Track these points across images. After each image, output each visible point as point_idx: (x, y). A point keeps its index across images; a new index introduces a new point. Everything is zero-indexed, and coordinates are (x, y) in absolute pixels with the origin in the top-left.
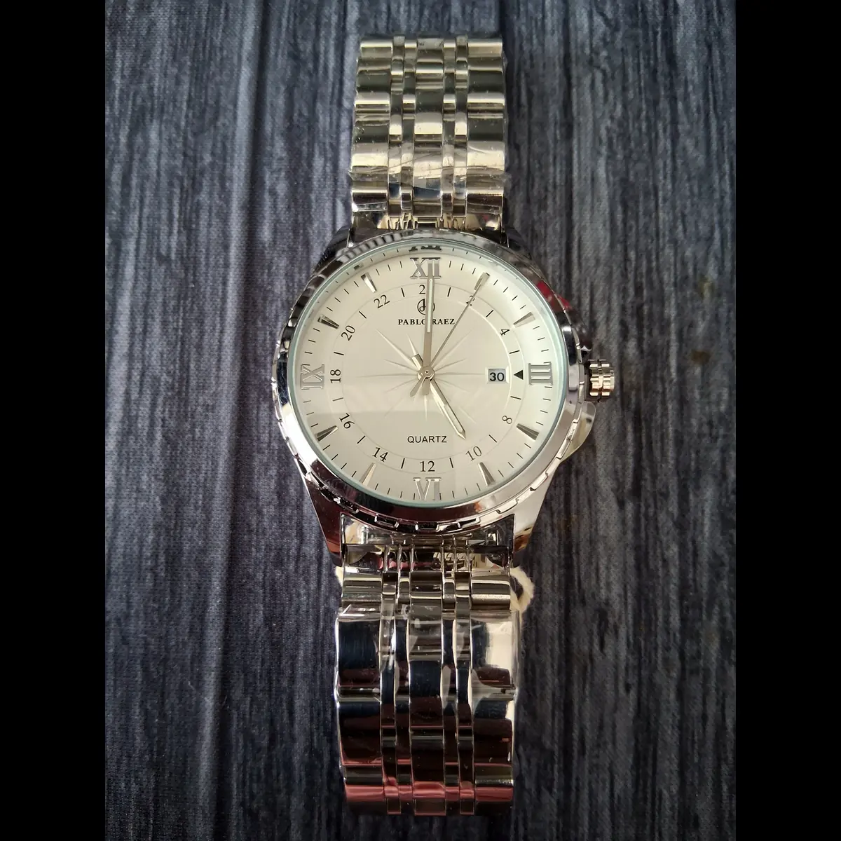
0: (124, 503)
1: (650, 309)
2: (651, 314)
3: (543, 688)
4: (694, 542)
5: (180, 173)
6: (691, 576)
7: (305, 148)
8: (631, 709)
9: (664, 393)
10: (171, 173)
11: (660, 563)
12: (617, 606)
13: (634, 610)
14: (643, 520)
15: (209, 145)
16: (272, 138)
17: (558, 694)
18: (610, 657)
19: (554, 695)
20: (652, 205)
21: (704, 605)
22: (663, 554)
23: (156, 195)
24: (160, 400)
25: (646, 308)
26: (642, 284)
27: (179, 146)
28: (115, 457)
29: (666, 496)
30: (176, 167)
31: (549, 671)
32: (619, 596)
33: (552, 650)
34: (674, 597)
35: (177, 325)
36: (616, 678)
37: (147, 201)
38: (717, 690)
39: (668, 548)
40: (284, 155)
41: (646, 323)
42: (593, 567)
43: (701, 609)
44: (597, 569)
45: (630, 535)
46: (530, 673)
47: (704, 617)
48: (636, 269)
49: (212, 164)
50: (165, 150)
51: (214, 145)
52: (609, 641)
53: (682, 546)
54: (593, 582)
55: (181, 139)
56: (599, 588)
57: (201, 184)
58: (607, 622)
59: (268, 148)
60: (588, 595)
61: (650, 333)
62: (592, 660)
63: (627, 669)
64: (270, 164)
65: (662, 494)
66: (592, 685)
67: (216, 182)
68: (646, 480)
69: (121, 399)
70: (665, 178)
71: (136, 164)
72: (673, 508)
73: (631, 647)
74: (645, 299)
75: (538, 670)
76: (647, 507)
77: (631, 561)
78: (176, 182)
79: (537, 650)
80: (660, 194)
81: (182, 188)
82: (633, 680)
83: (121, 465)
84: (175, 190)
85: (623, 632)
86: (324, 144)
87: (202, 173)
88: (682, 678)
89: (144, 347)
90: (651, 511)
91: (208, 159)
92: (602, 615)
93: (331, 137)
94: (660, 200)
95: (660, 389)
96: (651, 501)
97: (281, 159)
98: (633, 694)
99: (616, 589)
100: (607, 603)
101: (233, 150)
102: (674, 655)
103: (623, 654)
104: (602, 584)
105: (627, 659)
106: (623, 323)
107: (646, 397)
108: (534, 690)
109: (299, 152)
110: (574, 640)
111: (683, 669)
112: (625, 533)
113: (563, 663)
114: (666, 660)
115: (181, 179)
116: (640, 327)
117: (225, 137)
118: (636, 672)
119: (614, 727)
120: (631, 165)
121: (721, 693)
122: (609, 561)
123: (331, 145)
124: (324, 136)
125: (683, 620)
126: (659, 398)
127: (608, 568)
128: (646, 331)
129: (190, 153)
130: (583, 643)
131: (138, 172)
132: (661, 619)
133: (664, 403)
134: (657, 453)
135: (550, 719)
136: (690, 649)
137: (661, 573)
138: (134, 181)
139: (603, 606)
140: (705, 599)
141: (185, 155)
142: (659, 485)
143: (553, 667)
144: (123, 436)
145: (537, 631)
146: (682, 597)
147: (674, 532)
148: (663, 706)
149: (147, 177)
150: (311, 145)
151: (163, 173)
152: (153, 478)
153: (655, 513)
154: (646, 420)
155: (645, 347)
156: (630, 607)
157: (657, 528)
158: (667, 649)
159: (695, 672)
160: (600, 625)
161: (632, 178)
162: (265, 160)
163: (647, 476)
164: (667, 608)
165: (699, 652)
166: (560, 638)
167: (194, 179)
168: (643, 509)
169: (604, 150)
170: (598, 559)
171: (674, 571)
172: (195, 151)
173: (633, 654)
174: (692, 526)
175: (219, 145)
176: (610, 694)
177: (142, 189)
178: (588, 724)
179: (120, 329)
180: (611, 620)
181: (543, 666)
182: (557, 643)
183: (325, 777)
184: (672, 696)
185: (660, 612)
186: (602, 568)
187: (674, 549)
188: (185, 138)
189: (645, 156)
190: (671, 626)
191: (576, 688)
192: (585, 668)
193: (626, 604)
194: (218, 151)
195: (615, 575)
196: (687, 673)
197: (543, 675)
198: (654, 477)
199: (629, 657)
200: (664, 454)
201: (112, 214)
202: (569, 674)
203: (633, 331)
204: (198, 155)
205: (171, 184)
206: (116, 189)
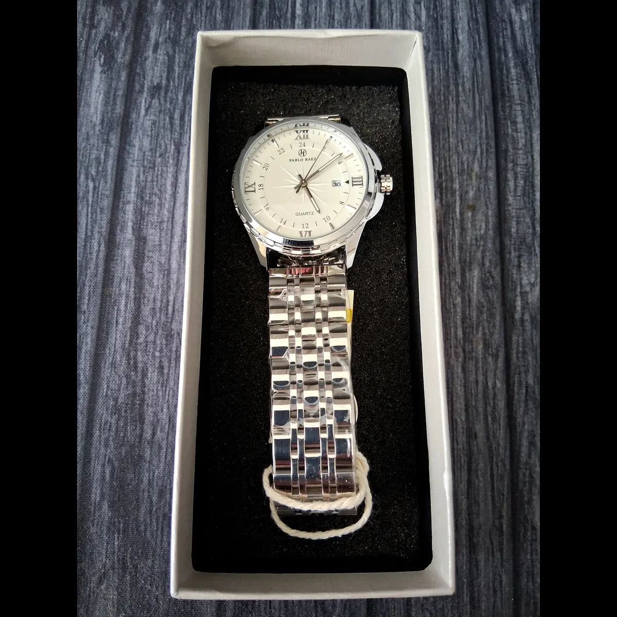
1: (446, 185)
2: (447, 187)
4: (469, 296)
6: (467, 312)
9: (453, 225)
11: (452, 306)
20: (447, 135)
21: (475, 326)
22: (453, 302)
25: (444, 184)
26: (442, 173)
28: (177, 253)
29: (454, 273)
34: (459, 322)
38: (483, 368)
39: (456, 299)
41: (444, 191)
43: (473, 328)
47: (475, 332)
48: (439, 165)
53: (463, 298)
61: (446, 197)
65: (453, 273)
68: (445, 266)
69: (181, 226)
70: (453, 122)
72: (459, 280)
74: (443, 179)
76: (446, 279)
80: (451, 130)
83: (181, 257)
88: (464, 362)
90: (447, 281)
94: (450, 134)
95: (451, 223)
96: (447, 277)
102: (460, 350)
107: (444, 226)
111: (465, 357)
114: (456, 353)
116: (441, 193)
120: (437, 116)
121: (485, 370)
125: (464, 333)
126: (451, 227)
128: (444, 195)
132: (453, 333)
133: (453, 229)
134: (450, 254)
136: (468, 348)
137: (452, 310)
140: (475, 323)
142: (451, 269)
146: (463, 323)
147: (459, 291)
148: (455, 376)
153: (450, 282)
154: (444, 237)
155: (444, 202)
157: (450, 289)
158: (456, 347)
159: (472, 358)
161: (437, 123)
163: (446, 264)
164: (456, 328)
165: (472, 349)
171: (459, 310)
174: (468, 288)
179: (179, 191)
184: (460, 370)
185: (452, 329)
187: (459, 300)
189: (443, 112)
190: (458, 336)
196: (467, 360)
198: (449, 265)
200: (453, 254)
203: (438, 195)
206: (177, 122)
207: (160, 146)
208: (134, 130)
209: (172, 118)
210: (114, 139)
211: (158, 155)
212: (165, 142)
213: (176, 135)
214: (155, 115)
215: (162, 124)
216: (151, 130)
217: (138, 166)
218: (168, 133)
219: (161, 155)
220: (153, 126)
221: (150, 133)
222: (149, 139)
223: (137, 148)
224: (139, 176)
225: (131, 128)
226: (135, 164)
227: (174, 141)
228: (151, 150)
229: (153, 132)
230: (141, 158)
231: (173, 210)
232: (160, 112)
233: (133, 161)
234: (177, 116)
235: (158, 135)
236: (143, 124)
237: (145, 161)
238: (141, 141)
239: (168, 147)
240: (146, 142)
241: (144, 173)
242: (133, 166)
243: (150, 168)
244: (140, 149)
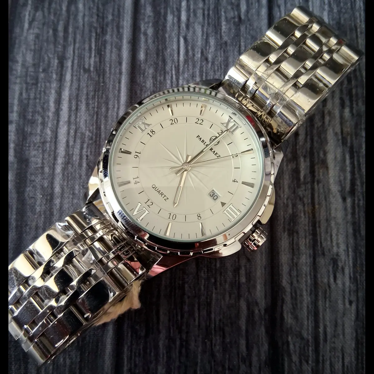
0: (66, 201)
1: (356, 92)
2: (357, 94)
3: (301, 303)
5: (95, 25)
7: (162, 11)
8: (353, 315)
10: (91, 25)
12: (343, 257)
13: (353, 259)
14: (356, 207)
15: (111, 11)
16: (145, 6)
17: (310, 307)
18: (340, 285)
19: (308, 307)
20: (354, 36)
23: (82, 36)
24: (85, 145)
25: (354, 91)
26: (351, 78)
27: (95, 11)
28: (61, 176)
30: (93, 22)
31: (305, 293)
32: (344, 250)
33: (306, 282)
35: (94, 105)
36: (344, 297)
37: (77, 40)
40: (151, 14)
41: (354, 99)
42: (329, 234)
44: (331, 236)
45: (349, 217)
46: (294, 294)
49: (113, 20)
50: (87, 13)
51: (114, 10)
52: (339, 275)
54: (329, 243)
55: (95, 8)
56: (332, 246)
57: (106, 31)
58: (337, 265)
59: (143, 11)
60: (326, 250)
61: (357, 104)
62: (329, 287)
63: (350, 292)
64: (144, 19)
66: (330, 301)
67: (115, 29)
68: (358, 185)
69: (64, 145)
70: (361, 21)
71: (71, 21)
73: (352, 280)
74: (353, 86)
75: (298, 293)
76: (359, 200)
77: (351, 231)
78: (93, 30)
79: (298, 281)
80: (359, 30)
81: (96, 33)
82: (353, 298)
83: (64, 180)
84: (93, 34)
85: (347, 271)
86: (173, 8)
87: (107, 25)
89: (76, 117)
91: (110, 17)
92: (335, 261)
93: (177, 5)
94: (359, 33)
96: (361, 197)
97: (149, 16)
98: (354, 306)
99: (343, 247)
100: (337, 255)
101: (124, 12)
103: (347, 284)
104: (334, 244)
105: (350, 287)
106: (342, 99)
107: (356, 139)
108: (296, 304)
109: (159, 13)
110: (319, 276)
112: (346, 215)
113: (313, 289)
115: (96, 28)
116: (351, 101)
117: (119, 6)
118: (356, 294)
119: (343, 325)
120: (342, 15)
122: (338, 231)
123: (177, 8)
124: (173, 4)
127: (337, 235)
128: (354, 103)
129: (101, 15)
130: (324, 277)
131: (73, 25)
135: (306, 321)
138: (71, 30)
139: (335, 256)
141: (98, 15)
143: (307, 291)
144: (66, 164)
145: (297, 270)
149: (77, 28)
150: (166, 8)
151: (86, 26)
152: (81, 187)
154: (356, 152)
155: (354, 111)
156: (350, 257)
160: (333, 267)
161: (342, 21)
162: (141, 17)
166: (310, 274)
167: (103, 28)
168: (356, 202)
169: (326, 7)
170: (331, 231)
172: (103, 13)
173: (353, 284)
175: (116, 10)
176: (341, 306)
177: (75, 34)
178: (328, 323)
179: (63, 108)
180: (340, 264)
181: (301, 290)
182: (309, 277)
183: (177, 354)
186: (334, 235)
188: (98, 8)
189: (349, 11)
191: (320, 303)
192: (326, 291)
193: (348, 256)
194: (116, 13)
195: (341, 239)
197: (301, 295)
199: (351, 285)
201: (58, 48)
202: (316, 296)
203: (347, 103)
204: (105, 16)
205: (90, 31)
206: (61, 34)
207: (44, 61)
208: (17, 46)
209: (55, 31)
211: (41, 70)
212: (48, 56)
213: (60, 48)
214: (38, 28)
215: (45, 38)
216: (35, 44)
217: (20, 83)
218: (52, 46)
219: (44, 71)
220: (37, 40)
221: (33, 47)
222: (32, 53)
223: (20, 64)
224: (21, 94)
225: (15, 43)
226: (18, 81)
227: (58, 54)
228: (34, 65)
229: (37, 46)
230: (24, 74)
231: (57, 129)
232: (44, 24)
233: (16, 78)
234: (60, 28)
235: (41, 49)
236: (26, 38)
237: (28, 78)
238: (24, 56)
239: (52, 61)
240: (29, 58)
241: (27, 89)
242: (15, 83)
243: (33, 84)
244: (23, 65)
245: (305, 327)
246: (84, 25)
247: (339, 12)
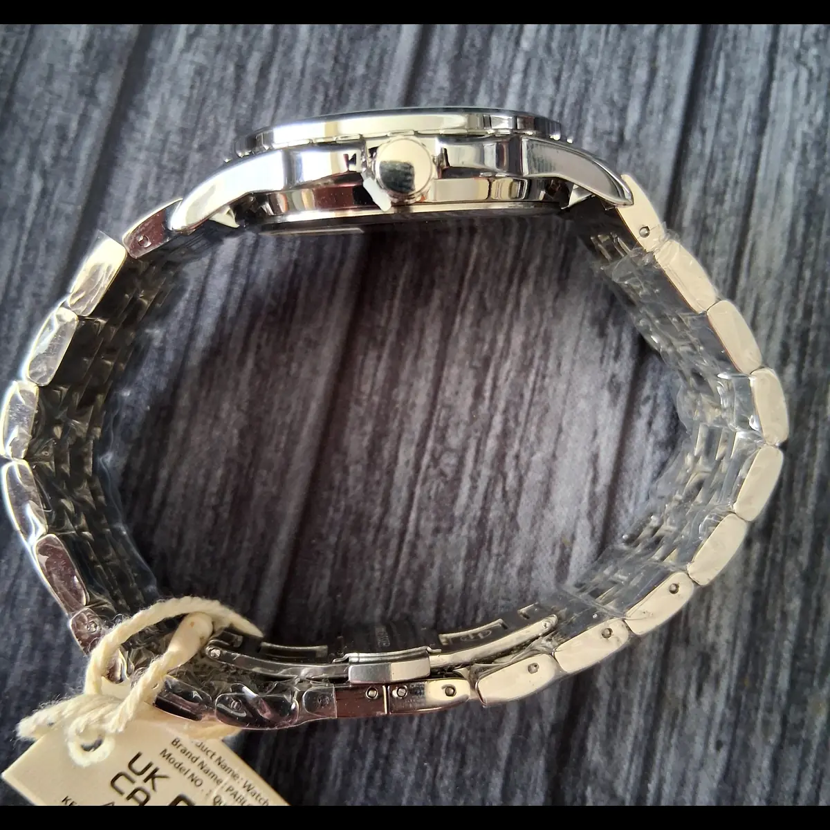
0: (198, 428)
1: (817, 337)
2: (816, 342)
3: (625, 726)
4: (819, 599)
5: (327, 78)
6: (809, 635)
7: (470, 83)
8: (718, 770)
9: (815, 431)
10: (317, 77)
11: (778, 616)
12: (723, 654)
13: (741, 661)
14: (768, 563)
15: (365, 57)
16: (436, 63)
17: (640, 737)
18: (706, 708)
19: (636, 737)
21: (818, 670)
22: (783, 606)
23: (296, 96)
24: (259, 325)
25: (812, 336)
26: (812, 307)
27: (331, 48)
28: (196, 375)
29: (797, 543)
30: (322, 71)
31: (635, 709)
32: (728, 642)
33: (643, 687)
34: (787, 656)
35: (294, 246)
36: (708, 734)
37: (284, 102)
38: (816, 766)
39: (790, 600)
40: (446, 84)
41: (809, 350)
42: (705, 604)
43: (813, 672)
44: (709, 608)
45: (751, 579)
46: (614, 708)
47: (815, 683)
48: (809, 290)
49: (365, 77)
50: (314, 49)
51: (371, 57)
52: (708, 689)
53: (806, 601)
54: (702, 622)
55: (334, 41)
56: (707, 629)
57: (348, 96)
58: (709, 668)
59: (430, 74)
60: (693, 633)
61: (812, 363)
62: (685, 706)
63: (721, 724)
64: (429, 91)
65: (793, 540)
66: (680, 734)
67: (366, 96)
71: (278, 56)
72: (804, 558)
73: (730, 702)
74: (813, 324)
75: (623, 707)
76: (776, 551)
77: (747, 606)
78: (321, 88)
79: (627, 683)
81: (326, 95)
82: (725, 738)
84: (317, 97)
85: (724, 684)
86: (492, 82)
87: (351, 85)
88: (779, 747)
89: (251, 262)
90: (779, 557)
91: (361, 70)
92: (705, 659)
93: (502, 78)
95: (812, 424)
96: (780, 546)
97: (442, 89)
98: (723, 753)
99: (726, 634)
100: (713, 647)
101: (390, 67)
102: (776, 718)
103: (721, 706)
104: (712, 625)
105: (724, 715)
106: (785, 346)
108: (615, 728)
109: (463, 85)
110: (669, 681)
111: (783, 736)
112: (746, 574)
113: (653, 705)
114: (766, 723)
115: (327, 86)
116: (802, 353)
117: (384, 52)
118: (732, 730)
119: (696, 786)
120: (823, 176)
121: (818, 771)
122: (723, 603)
123: (500, 85)
124: (494, 74)
125: (793, 682)
126: (809, 435)
127: (720, 609)
128: (808, 359)
129: (342, 60)
130: (679, 686)
131: (280, 68)
132: (768, 676)
133: (814, 441)
134: (797, 495)
135: (627, 764)
136: (794, 717)
137: (777, 626)
138: (274, 75)
139: (708, 650)
140: (820, 663)
141: (336, 59)
142: (792, 531)
143: (640, 705)
145: (630, 663)
146: (795, 657)
147: (800, 584)
148: (754, 773)
149: (290, 75)
150: (478, 81)
151: (308, 76)
152: (235, 408)
153: (783, 559)
155: (804, 376)
156: (737, 657)
157: (782, 577)
158: (769, 710)
159: (795, 742)
160: (700, 670)
161: (820, 191)
162: (424, 85)
163: (782, 516)
164: (777, 665)
165: (803, 721)
166: (654, 675)
167: (341, 89)
168: (770, 553)
169: (796, 155)
170: (711, 599)
171: (792, 626)
172: (348, 57)
173: (730, 709)
174: (820, 581)
175: (376, 58)
176: (698, 748)
177: (281, 85)
178: (668, 776)
180: (714, 667)
181: (630, 703)
182: (649, 680)
183: (364, 780)
184: (766, 763)
185: (769, 669)
186: (714, 609)
187: (795, 605)
188: (339, 42)
190: (778, 686)
191: (661, 735)
192: (676, 712)
193: (733, 653)
194: (375, 63)
195: (727, 619)
196: (786, 741)
197: (628, 713)
198: (789, 520)
199: (727, 712)
200: (804, 496)
201: (241, 107)
202: (657, 718)
203: (795, 356)
204: (351, 64)
205: (314, 89)
206: (251, 79)
207: (204, 128)
208: (152, 80)
209: (241, 68)
210: (106, 91)
211: (195, 146)
212: (216, 119)
213: (243, 109)
214: (206, 54)
215: (216, 79)
216: (192, 87)
217: (146, 163)
218: (227, 100)
219: (202, 148)
220: (198, 80)
221: (186, 92)
222: (184, 105)
223: (152, 121)
224: (144, 186)
225: (149, 74)
226: (142, 156)
227: (237, 121)
228: (183, 131)
229: (195, 92)
230: (158, 144)
231: (206, 277)
232: (218, 49)
233: (139, 149)
234: (253, 64)
235: (204, 100)
236: (175, 69)
237: (166, 156)
238: (164, 106)
239: (222, 131)
240: (175, 112)
241: (158, 179)
242: (135, 159)
243: (173, 171)
244: (159, 125)
245: (623, 774)
246: (303, 72)
247: (820, 170)
